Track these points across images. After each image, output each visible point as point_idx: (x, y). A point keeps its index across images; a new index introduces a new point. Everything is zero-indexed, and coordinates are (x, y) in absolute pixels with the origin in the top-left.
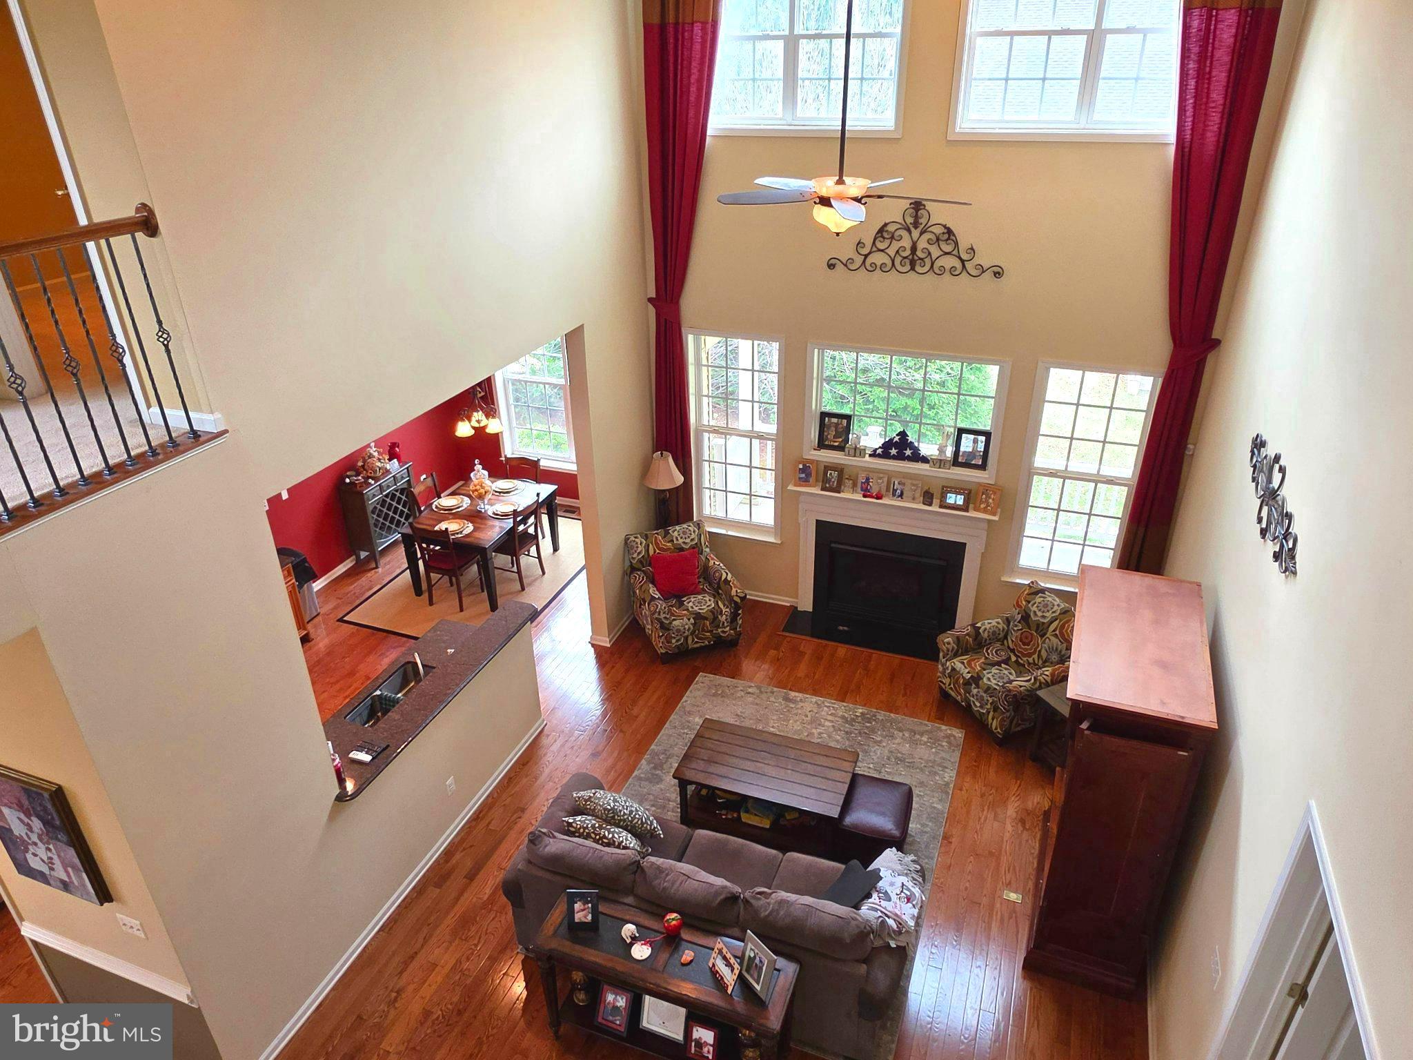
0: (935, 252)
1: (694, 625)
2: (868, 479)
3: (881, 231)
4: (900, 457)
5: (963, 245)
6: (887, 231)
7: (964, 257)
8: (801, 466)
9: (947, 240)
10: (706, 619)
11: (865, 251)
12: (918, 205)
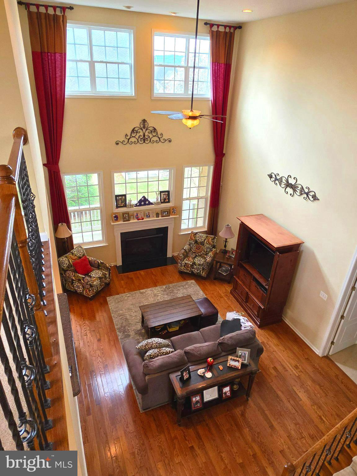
0: (151, 136)
1: (100, 281)
2: (137, 214)
3: (133, 130)
4: (145, 204)
5: (159, 133)
6: (135, 130)
7: (160, 136)
8: (114, 216)
9: (154, 132)
10: (103, 278)
11: (128, 138)
12: (144, 121)
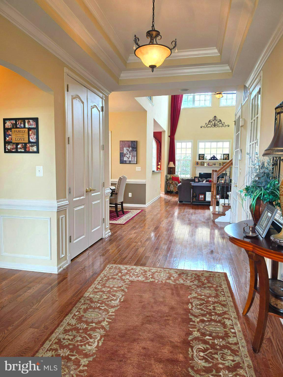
0: (218, 124)
2: (209, 163)
3: (209, 121)
4: (214, 159)
5: (223, 122)
7: (223, 124)
8: (196, 163)
9: (220, 122)
11: (207, 124)
12: (215, 117)
